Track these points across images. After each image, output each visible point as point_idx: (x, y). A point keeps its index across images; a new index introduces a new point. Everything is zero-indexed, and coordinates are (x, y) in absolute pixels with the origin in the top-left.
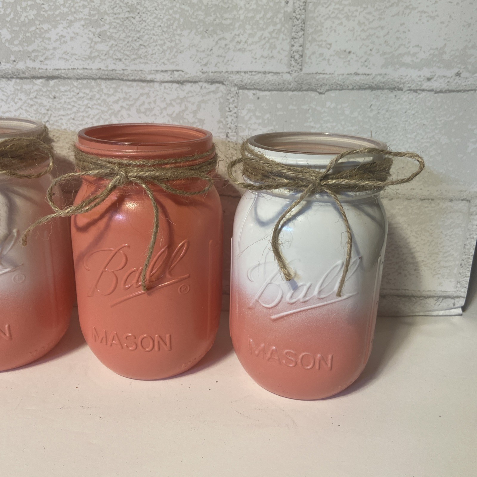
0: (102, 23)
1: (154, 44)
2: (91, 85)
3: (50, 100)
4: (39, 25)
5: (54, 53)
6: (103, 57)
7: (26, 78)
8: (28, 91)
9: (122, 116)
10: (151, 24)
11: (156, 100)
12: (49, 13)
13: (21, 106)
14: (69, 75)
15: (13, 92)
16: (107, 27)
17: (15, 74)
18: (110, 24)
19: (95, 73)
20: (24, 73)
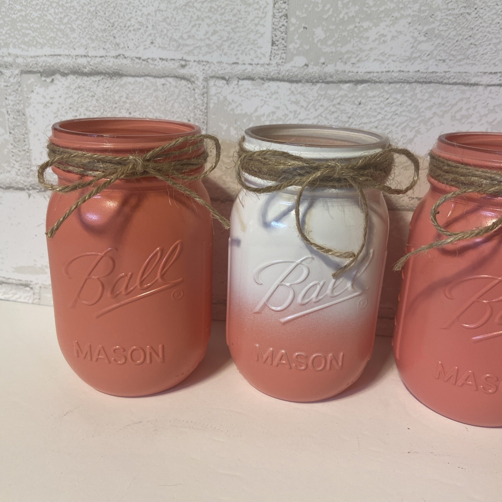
0: (432, 20)
1: (488, 43)
2: (405, 89)
3: (355, 107)
4: (359, 23)
5: (369, 54)
6: (425, 58)
7: (332, 82)
8: (332, 97)
9: (433, 123)
10: (489, 20)
11: (476, 105)
12: (374, 9)
13: (322, 113)
14: (380, 79)
15: (316, 98)
16: (437, 24)
17: (321, 78)
18: (441, 20)
19: (411, 76)
20: (331, 76)
